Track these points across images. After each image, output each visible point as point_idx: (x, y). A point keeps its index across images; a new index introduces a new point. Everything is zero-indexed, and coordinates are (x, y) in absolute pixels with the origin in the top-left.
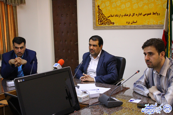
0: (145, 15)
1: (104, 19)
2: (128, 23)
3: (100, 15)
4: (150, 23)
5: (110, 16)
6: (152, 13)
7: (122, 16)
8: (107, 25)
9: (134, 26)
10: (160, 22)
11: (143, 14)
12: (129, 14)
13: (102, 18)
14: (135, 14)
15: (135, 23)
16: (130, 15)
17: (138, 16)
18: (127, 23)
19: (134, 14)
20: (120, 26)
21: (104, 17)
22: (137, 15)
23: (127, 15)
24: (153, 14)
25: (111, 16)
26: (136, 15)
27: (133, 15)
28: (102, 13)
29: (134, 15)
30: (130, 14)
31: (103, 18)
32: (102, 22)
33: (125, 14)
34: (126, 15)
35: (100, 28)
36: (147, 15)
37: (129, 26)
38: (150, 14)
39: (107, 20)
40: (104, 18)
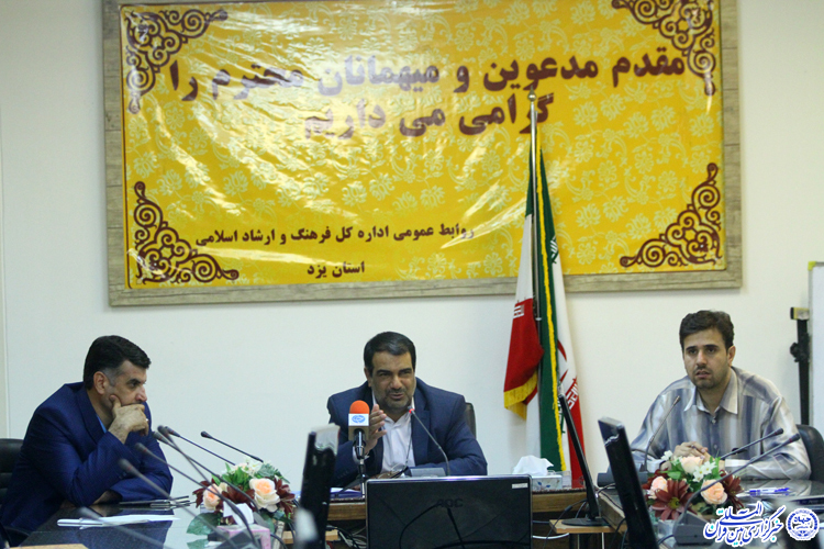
0: (406, 238)
2: (317, 273)
3: (153, 231)
4: (431, 273)
5: (211, 239)
6: (437, 230)
7: (283, 237)
9: (351, 285)
10: (477, 269)
11: (395, 230)
12: (320, 232)
13: (164, 245)
14: (354, 233)
15: (356, 271)
16: (327, 235)
17: (369, 240)
18: (311, 272)
19: (346, 233)
20: (277, 288)
21: (178, 240)
22: (366, 237)
23: (313, 235)
24: (443, 233)
25: (216, 238)
26: (361, 234)
27: (341, 237)
28: (162, 222)
29: (348, 236)
30: (328, 232)
31: (172, 246)
32: (163, 267)
33: (301, 231)
34: (304, 234)
35: (156, 300)
36: (413, 236)
37: (325, 286)
38: (429, 232)
40: (177, 245)
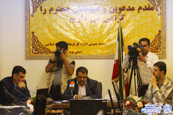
0: (91, 45)
1: (40, 48)
3: (36, 43)
4: (97, 53)
5: (48, 45)
6: (98, 44)
8: (44, 54)
9: (79, 56)
10: (107, 52)
11: (89, 44)
12: (72, 44)
13: (38, 46)
14: (80, 44)
15: (80, 52)
16: (74, 44)
17: (83, 46)
18: (70, 53)
21: (41, 45)
22: (83, 45)
24: (99, 44)
26: (81, 44)
27: (77, 45)
28: (38, 41)
29: (79, 45)
32: (38, 51)
34: (69, 44)
35: (36, 58)
36: (93, 45)
38: (96, 44)
39: (45, 48)
